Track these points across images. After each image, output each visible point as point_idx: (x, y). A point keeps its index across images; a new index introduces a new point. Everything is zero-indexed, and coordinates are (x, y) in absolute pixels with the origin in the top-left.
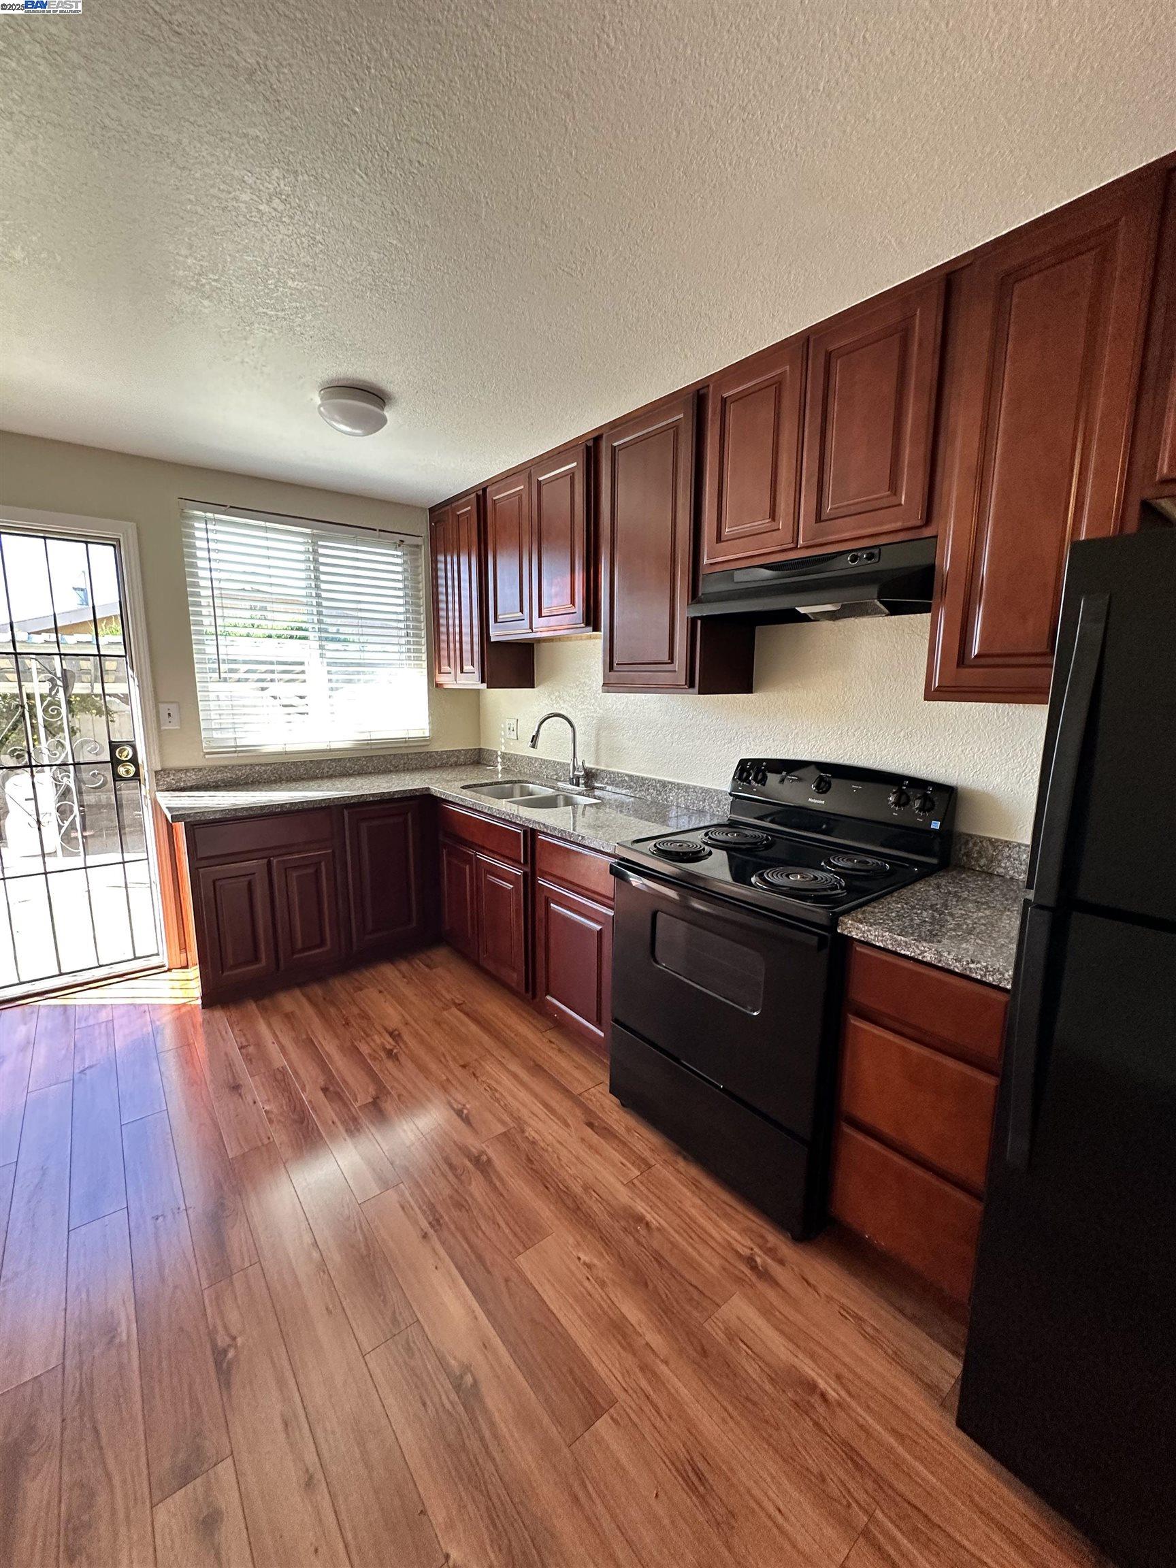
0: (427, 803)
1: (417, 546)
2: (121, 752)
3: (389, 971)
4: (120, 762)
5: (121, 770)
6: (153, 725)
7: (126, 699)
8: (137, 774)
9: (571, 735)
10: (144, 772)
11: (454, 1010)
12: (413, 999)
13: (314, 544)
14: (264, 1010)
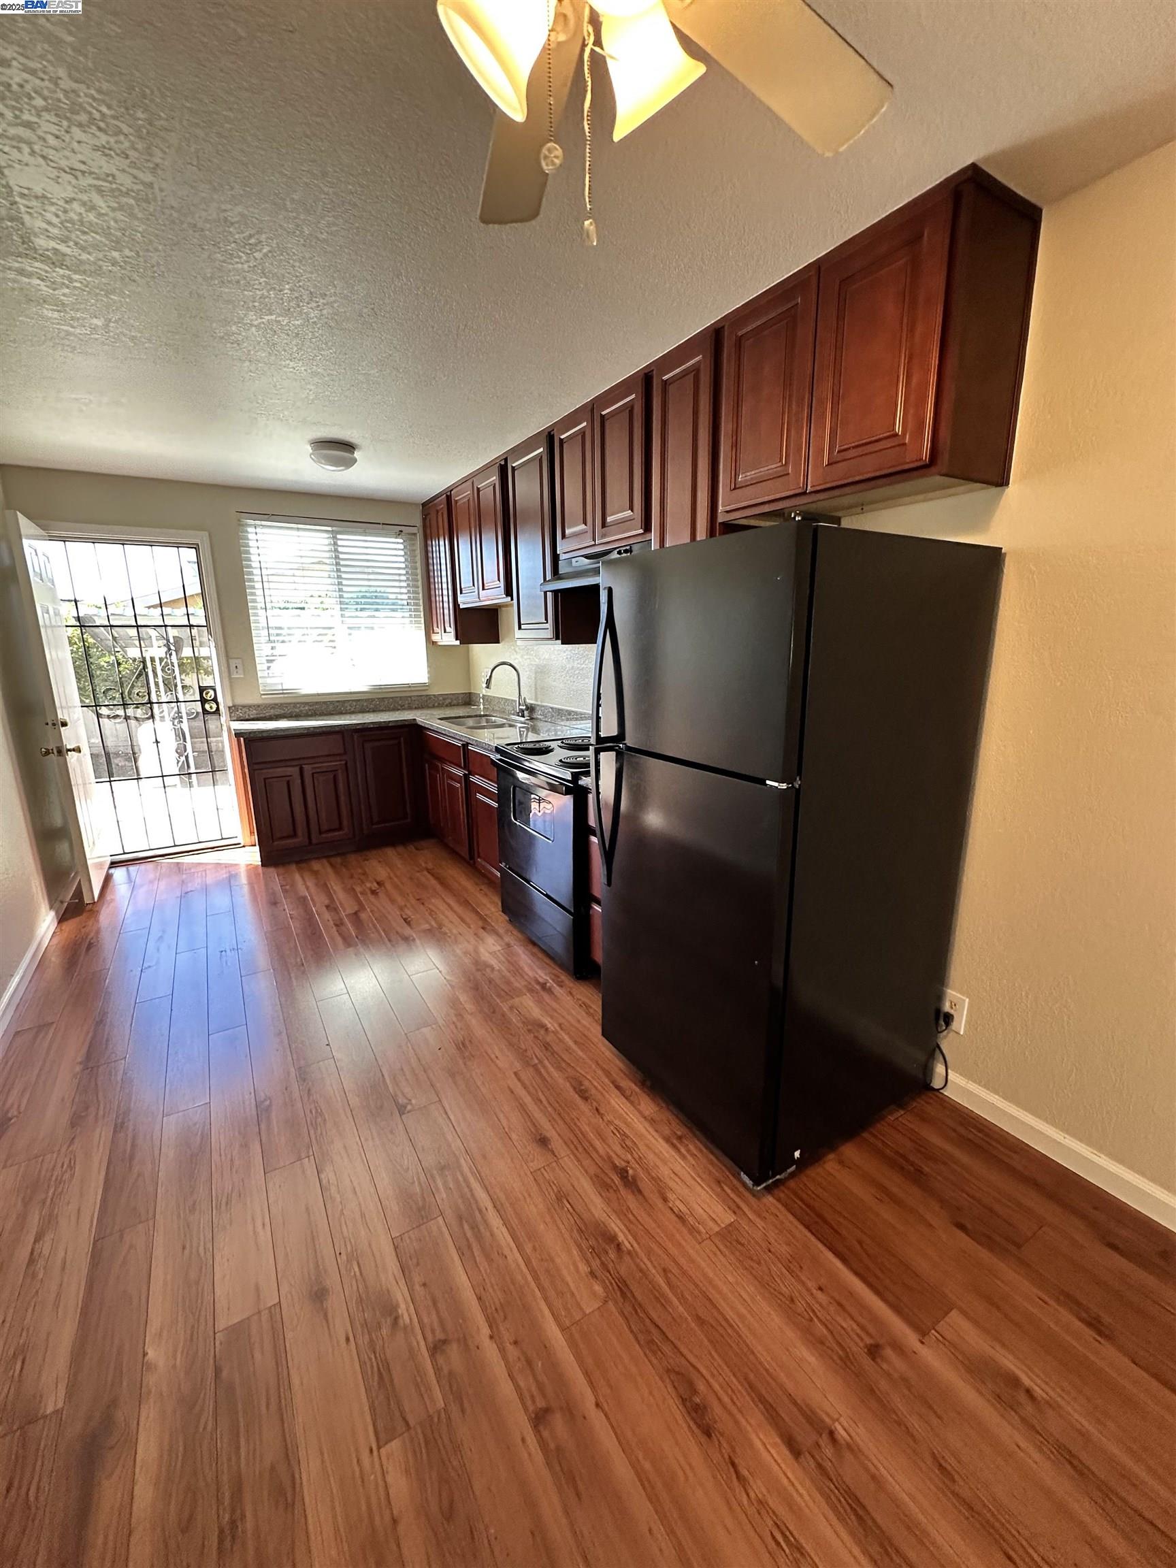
0: (414, 730)
1: (415, 534)
2: (207, 694)
3: (390, 852)
4: (206, 701)
5: (207, 706)
6: (225, 675)
7: (209, 658)
8: (218, 709)
9: (517, 679)
10: (221, 707)
11: (425, 873)
12: (399, 866)
13: (334, 538)
14: (300, 870)
